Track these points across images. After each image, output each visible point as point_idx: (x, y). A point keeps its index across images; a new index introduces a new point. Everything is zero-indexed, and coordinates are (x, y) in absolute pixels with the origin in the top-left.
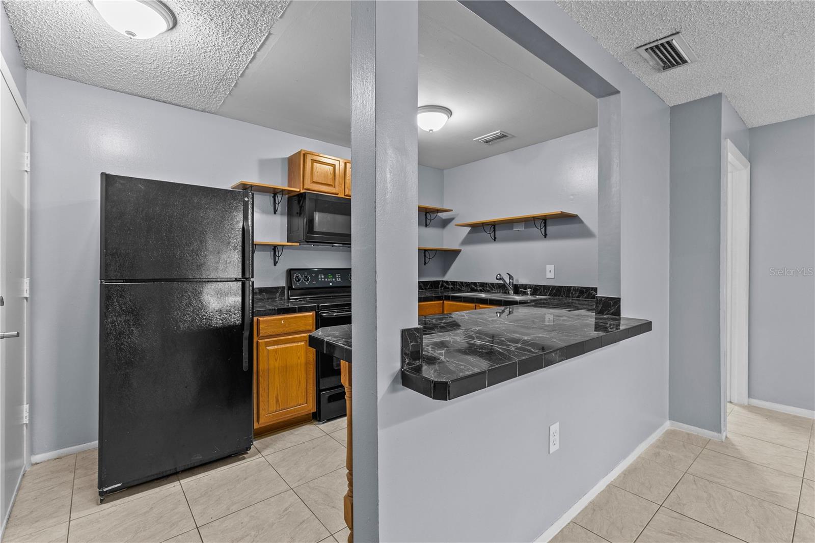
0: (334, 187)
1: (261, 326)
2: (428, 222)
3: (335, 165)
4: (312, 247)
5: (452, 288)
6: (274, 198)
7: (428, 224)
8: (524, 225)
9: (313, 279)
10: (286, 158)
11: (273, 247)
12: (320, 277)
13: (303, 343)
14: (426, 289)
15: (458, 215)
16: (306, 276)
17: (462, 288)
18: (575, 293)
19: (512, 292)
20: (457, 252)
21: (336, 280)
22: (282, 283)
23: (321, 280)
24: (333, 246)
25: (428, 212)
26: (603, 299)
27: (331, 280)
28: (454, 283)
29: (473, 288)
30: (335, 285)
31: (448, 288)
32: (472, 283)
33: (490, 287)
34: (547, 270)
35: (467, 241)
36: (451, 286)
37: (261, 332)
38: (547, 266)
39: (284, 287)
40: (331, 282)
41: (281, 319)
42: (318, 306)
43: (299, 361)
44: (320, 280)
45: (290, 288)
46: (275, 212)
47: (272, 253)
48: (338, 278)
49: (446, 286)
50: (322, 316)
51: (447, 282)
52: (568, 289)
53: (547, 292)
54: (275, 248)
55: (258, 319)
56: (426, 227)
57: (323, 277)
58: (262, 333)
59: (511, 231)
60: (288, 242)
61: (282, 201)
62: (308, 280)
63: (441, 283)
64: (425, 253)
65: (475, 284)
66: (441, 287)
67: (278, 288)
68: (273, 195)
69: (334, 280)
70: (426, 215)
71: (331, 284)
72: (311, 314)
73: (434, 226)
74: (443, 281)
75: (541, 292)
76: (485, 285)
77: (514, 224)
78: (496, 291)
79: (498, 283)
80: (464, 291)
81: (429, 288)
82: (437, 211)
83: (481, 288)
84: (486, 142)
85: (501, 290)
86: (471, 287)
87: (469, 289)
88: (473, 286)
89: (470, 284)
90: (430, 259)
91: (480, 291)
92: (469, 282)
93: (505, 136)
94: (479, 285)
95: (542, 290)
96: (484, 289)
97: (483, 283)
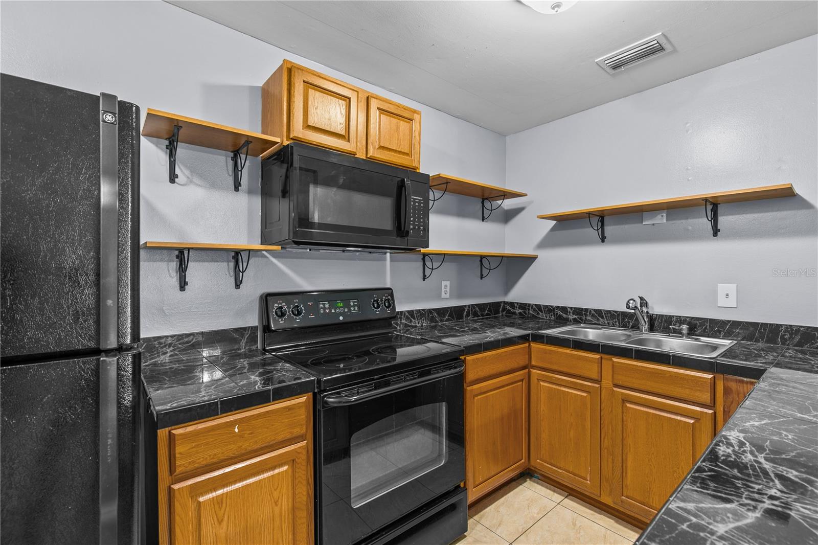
0: (349, 141)
1: (179, 449)
2: (487, 213)
3: (349, 99)
4: (308, 252)
5: (520, 313)
6: (235, 159)
7: (486, 216)
8: (665, 215)
9: (309, 310)
10: (258, 87)
11: (233, 254)
12: (321, 306)
13: (285, 468)
14: (482, 315)
15: (532, 202)
16: (297, 306)
17: (538, 314)
18: (791, 337)
19: (645, 327)
20: (531, 259)
21: (349, 310)
22: (253, 320)
23: (325, 311)
24: (344, 251)
25: (487, 199)
27: (342, 310)
28: (523, 306)
29: (560, 316)
30: (349, 320)
31: (514, 313)
32: (558, 307)
33: (593, 315)
34: (719, 292)
35: (547, 243)
36: (518, 311)
37: (178, 463)
38: (719, 285)
39: (257, 326)
40: (341, 314)
41: (232, 424)
42: (319, 381)
43: (277, 510)
44: (322, 311)
45: (267, 329)
46: (237, 186)
47: (232, 264)
48: (354, 306)
49: (509, 310)
50: (326, 402)
51: (512, 304)
52: (773, 329)
53: (720, 331)
54: (237, 255)
55: (170, 432)
56: (483, 221)
57: (327, 306)
58: (182, 464)
59: (639, 225)
60: (261, 244)
61: (250, 167)
62: (299, 313)
63: (502, 304)
64: (481, 261)
65: (564, 309)
66: (503, 311)
67: (245, 329)
68: (232, 155)
69: (346, 310)
70: (483, 203)
71: (341, 318)
72: (303, 399)
73: (494, 221)
74: (504, 302)
75: (704, 331)
76: (583, 312)
77: (644, 213)
78: (606, 322)
79: (609, 311)
80: (543, 319)
81: (487, 315)
82: (504, 195)
83: (575, 316)
84: (616, 67)
85: (616, 322)
86: (557, 314)
87: (553, 317)
88: (560, 313)
89: (554, 309)
90: (490, 269)
91: (574, 322)
92: (552, 306)
93: (662, 49)
94: (571, 311)
95: (708, 328)
96: (581, 319)
97: (579, 309)
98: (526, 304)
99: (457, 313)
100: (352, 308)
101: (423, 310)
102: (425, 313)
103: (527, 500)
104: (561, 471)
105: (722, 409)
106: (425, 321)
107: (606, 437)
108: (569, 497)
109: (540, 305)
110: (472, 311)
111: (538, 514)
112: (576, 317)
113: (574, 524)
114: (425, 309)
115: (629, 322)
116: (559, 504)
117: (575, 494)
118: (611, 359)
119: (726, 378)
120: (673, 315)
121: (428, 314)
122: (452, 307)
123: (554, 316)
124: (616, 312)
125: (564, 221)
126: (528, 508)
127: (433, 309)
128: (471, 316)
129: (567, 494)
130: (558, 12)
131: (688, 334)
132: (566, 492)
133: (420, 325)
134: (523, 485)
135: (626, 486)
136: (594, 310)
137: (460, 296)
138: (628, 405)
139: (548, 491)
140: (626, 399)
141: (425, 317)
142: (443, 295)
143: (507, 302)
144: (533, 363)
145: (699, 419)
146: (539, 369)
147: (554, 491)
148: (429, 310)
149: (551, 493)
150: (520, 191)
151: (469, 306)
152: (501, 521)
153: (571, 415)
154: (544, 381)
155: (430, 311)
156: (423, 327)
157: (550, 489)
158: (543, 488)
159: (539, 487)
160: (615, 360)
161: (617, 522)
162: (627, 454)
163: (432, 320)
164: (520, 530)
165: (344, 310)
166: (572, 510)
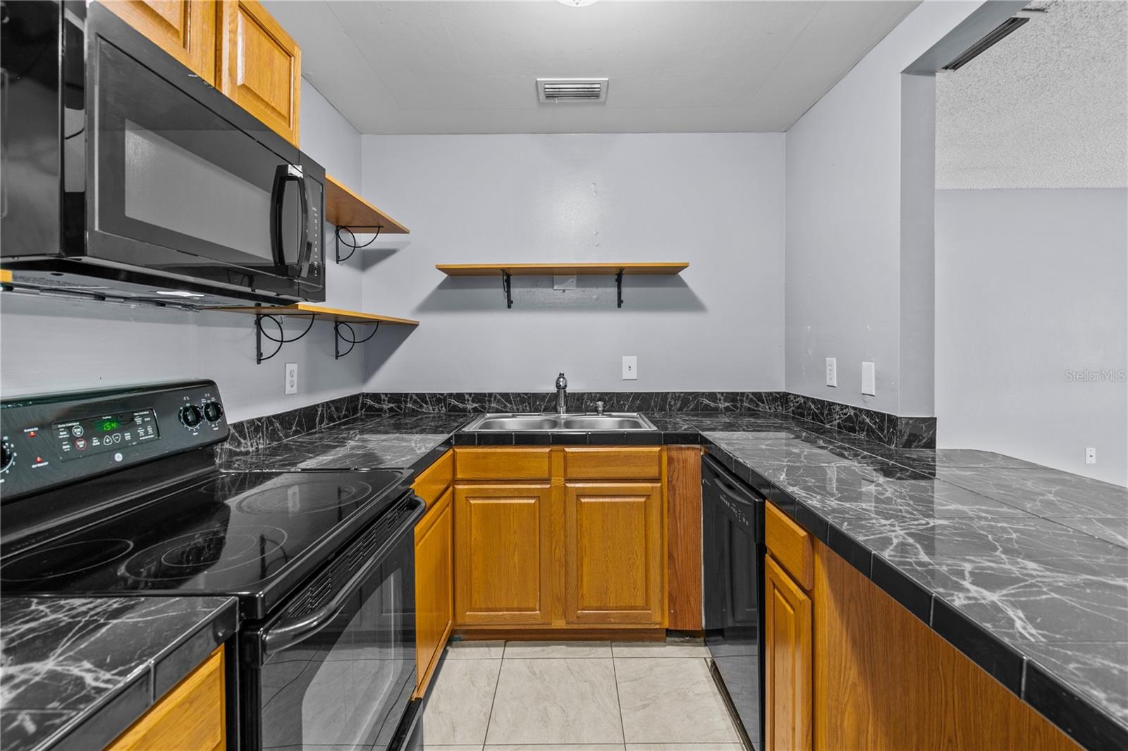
0: (185, 46)
2: (345, 251)
5: (391, 410)
7: (342, 256)
8: (575, 281)
9: (29, 449)
12: (63, 434)
14: (339, 418)
17: (421, 406)
18: (675, 404)
20: (408, 328)
21: (135, 436)
23: (73, 445)
25: (345, 227)
26: (911, 422)
27: (116, 438)
28: (396, 398)
29: (455, 406)
31: (380, 410)
32: (451, 395)
33: (499, 401)
34: (624, 365)
35: (432, 304)
36: (387, 406)
38: (623, 357)
40: (115, 449)
44: (66, 447)
48: (144, 425)
49: (373, 406)
51: (376, 397)
52: (664, 396)
53: (624, 405)
56: (338, 262)
57: (78, 431)
59: (550, 290)
63: (361, 398)
64: (336, 328)
65: (460, 397)
69: (128, 437)
70: (337, 233)
71: (118, 459)
73: (350, 265)
74: (363, 394)
75: (612, 406)
76: (487, 399)
77: (555, 276)
78: (515, 408)
79: (519, 394)
80: (429, 413)
81: (346, 416)
82: (379, 227)
83: (475, 405)
84: (549, 96)
85: (526, 406)
86: (450, 404)
87: (444, 409)
88: (454, 402)
89: (445, 398)
90: (354, 342)
91: (474, 412)
92: (442, 394)
93: (597, 96)
94: (470, 399)
95: (615, 402)
96: (483, 407)
97: (481, 394)
98: (402, 394)
99: (305, 419)
100: (141, 431)
101: (259, 419)
102: (262, 423)
103: (465, 675)
104: (501, 613)
105: (666, 480)
106: (261, 441)
107: (558, 547)
108: (507, 644)
109: (424, 394)
110: (326, 412)
111: (489, 685)
112: (477, 405)
113: (534, 674)
114: (262, 418)
115: (540, 405)
116: (503, 658)
117: (513, 636)
118: (564, 450)
119: (670, 448)
120: (584, 392)
121: (267, 424)
122: (300, 409)
123: (446, 408)
124: (526, 394)
125: (458, 277)
126: (474, 685)
127: (274, 417)
128: (326, 421)
129: (503, 641)
130: (579, 5)
131: (604, 411)
132: (501, 639)
133: (254, 449)
134: (447, 658)
135: (582, 596)
136: (500, 394)
137: (310, 389)
138: (583, 500)
139: (482, 649)
140: (582, 494)
141: (263, 433)
142: (289, 390)
143: (367, 394)
144: (459, 476)
145: (650, 495)
146: (466, 482)
147: (488, 646)
148: (268, 417)
149: (486, 649)
150: (403, 225)
151: (323, 404)
152: (453, 724)
153: (515, 532)
154: (474, 498)
155: (269, 419)
156: (260, 452)
157: (482, 646)
158: (473, 649)
159: (467, 650)
160: (567, 450)
161: (568, 645)
162: (582, 558)
163: (273, 435)
164: (483, 719)
165: (123, 437)
166: (519, 658)
